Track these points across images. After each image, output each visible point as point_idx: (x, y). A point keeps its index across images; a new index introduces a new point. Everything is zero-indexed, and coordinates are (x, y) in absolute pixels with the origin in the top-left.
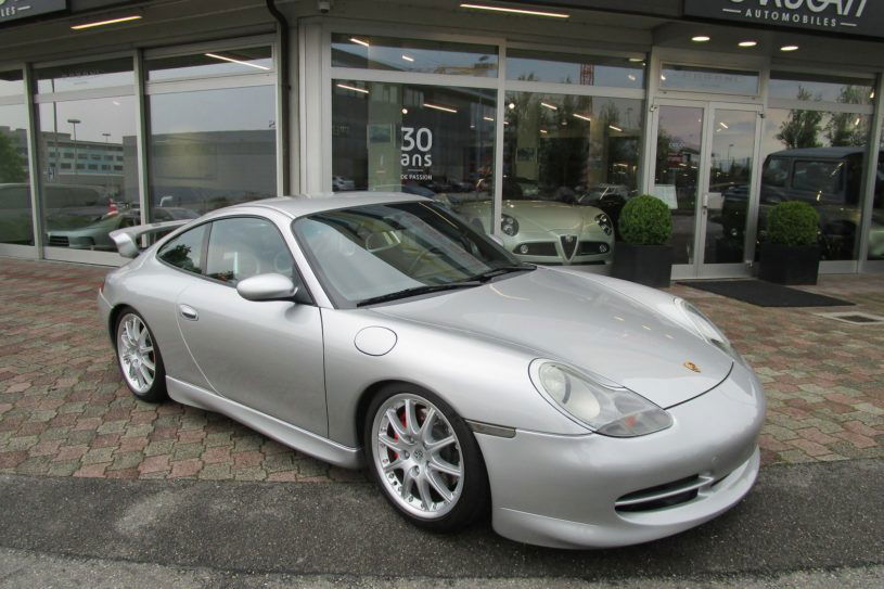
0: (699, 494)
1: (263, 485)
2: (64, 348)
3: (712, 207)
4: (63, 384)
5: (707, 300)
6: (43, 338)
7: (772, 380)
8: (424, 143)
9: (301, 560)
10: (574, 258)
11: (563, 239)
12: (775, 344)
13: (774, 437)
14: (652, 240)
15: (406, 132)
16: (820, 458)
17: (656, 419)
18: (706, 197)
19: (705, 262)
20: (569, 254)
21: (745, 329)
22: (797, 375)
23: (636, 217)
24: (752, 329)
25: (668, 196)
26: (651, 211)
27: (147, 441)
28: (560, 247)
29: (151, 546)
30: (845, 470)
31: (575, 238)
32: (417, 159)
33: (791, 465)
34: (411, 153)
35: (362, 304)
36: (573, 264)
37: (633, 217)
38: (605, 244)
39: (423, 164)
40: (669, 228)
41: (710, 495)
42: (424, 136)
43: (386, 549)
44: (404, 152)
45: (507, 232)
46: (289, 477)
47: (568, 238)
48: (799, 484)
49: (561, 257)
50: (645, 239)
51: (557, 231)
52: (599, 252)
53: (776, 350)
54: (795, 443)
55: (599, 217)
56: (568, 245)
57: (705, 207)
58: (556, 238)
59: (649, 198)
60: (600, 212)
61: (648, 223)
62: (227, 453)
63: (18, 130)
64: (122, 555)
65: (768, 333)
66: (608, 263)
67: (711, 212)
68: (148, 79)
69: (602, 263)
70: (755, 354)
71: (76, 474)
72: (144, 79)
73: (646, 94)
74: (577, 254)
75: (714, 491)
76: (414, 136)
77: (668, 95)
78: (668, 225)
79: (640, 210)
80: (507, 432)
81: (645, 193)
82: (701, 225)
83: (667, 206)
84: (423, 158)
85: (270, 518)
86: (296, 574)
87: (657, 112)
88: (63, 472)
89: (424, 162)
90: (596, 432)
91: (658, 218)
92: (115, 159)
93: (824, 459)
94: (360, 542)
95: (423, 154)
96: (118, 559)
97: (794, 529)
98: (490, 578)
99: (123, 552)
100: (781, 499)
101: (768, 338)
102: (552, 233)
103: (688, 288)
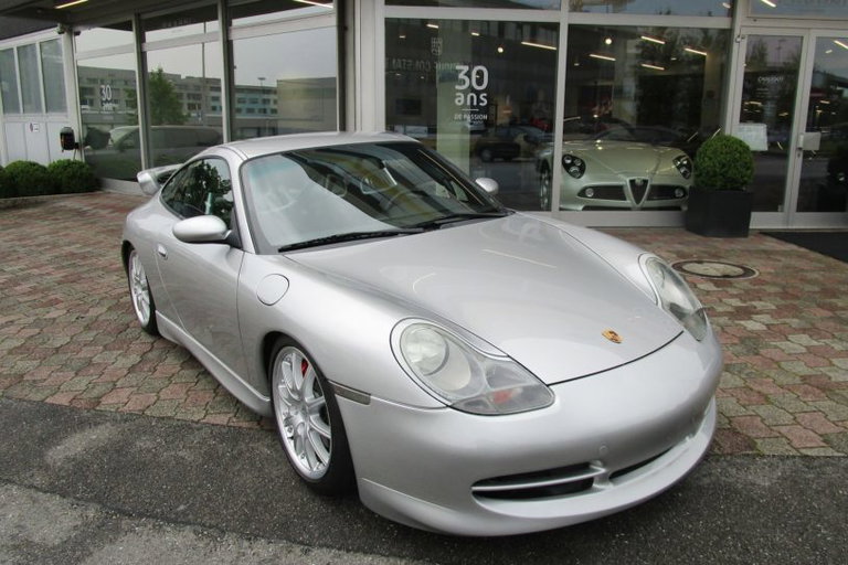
0: (594, 485)
1: (194, 425)
2: (115, 278)
3: (809, 148)
4: (93, 313)
5: (784, 254)
6: (103, 269)
7: (804, 350)
8: (480, 82)
9: (182, 507)
10: (644, 202)
11: (632, 182)
12: (833, 308)
13: (763, 420)
14: (729, 186)
15: (461, 71)
16: (804, 452)
17: (537, 395)
18: (802, 137)
19: (798, 211)
20: (638, 198)
21: (808, 288)
22: (838, 347)
23: (710, 159)
24: (816, 289)
25: (755, 137)
26: (727, 153)
27: (126, 372)
28: (628, 190)
29: (63, 478)
30: (829, 469)
31: (645, 182)
32: (472, 98)
33: (763, 456)
34: (465, 92)
35: (283, 250)
36: (643, 209)
37: (706, 159)
38: (682, 189)
39: (478, 103)
40: (749, 172)
41: (609, 487)
42: (480, 73)
43: (266, 506)
44: (459, 91)
45: (573, 175)
46: (222, 419)
47: (638, 182)
48: (758, 482)
49: (629, 202)
50: (719, 183)
51: (626, 174)
52: (675, 197)
53: (830, 314)
54: (784, 430)
55: (679, 159)
56: (637, 189)
57: (800, 149)
58: (624, 181)
59: (728, 139)
60: (681, 153)
61: (724, 166)
62: (185, 391)
63: (188, 78)
64: (35, 483)
65: (834, 294)
66: (685, 208)
67: (807, 154)
68: (230, 24)
69: (677, 208)
70: (801, 318)
71: (48, 401)
72: (227, 26)
73: (733, 22)
74: (649, 199)
75: (615, 484)
76: (468, 74)
77: (758, 23)
78: (748, 169)
79: (714, 152)
80: (362, 397)
81: (727, 132)
82: (794, 169)
83: (747, 148)
84: (478, 98)
85: (180, 461)
86: (169, 521)
87: (744, 43)
88: (38, 397)
89: (479, 100)
90: (451, 407)
91: (735, 160)
92: (272, 102)
93: (809, 454)
94: (247, 495)
95: (478, 93)
96: (31, 486)
97: (723, 536)
98: (348, 551)
99: (38, 480)
100: (726, 497)
101: (828, 300)
102: (622, 176)
103: (769, 239)
